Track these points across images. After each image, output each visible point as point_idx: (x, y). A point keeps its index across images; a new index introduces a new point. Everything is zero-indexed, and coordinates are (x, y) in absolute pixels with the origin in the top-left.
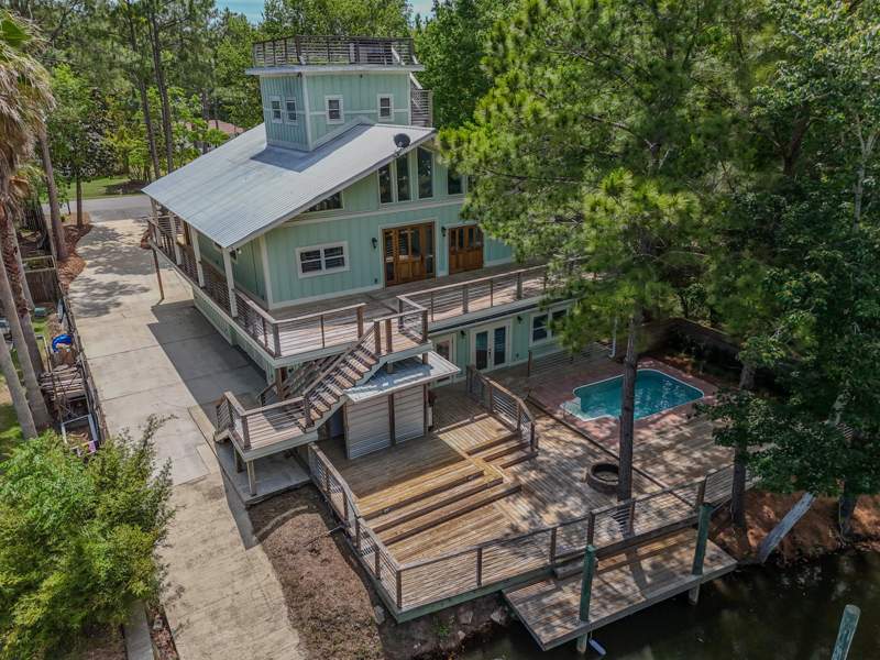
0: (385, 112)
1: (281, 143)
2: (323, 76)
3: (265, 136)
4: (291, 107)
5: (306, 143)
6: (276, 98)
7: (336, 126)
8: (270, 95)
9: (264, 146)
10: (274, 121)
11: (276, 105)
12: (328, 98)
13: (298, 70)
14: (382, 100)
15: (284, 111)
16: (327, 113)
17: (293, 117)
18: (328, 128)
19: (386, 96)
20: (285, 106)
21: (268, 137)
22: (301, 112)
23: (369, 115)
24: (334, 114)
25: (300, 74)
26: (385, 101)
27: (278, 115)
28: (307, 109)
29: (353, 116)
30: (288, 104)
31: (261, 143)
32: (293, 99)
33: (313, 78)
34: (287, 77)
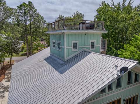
0: (93, 46)
1: (55, 55)
2: (72, 34)
3: (50, 51)
4: (59, 44)
5: (64, 58)
6: (54, 41)
7: (75, 52)
8: (52, 40)
9: (49, 55)
10: (53, 48)
11: (54, 43)
12: (73, 42)
13: (63, 31)
14: (92, 42)
15: (56, 45)
16: (72, 47)
17: (59, 48)
18: (72, 53)
19: (93, 41)
20: (57, 44)
21: (51, 52)
22: (63, 47)
23: (87, 48)
24: (75, 47)
25: (64, 33)
26: (93, 43)
27: (54, 46)
28: (65, 46)
29: (81, 48)
30: (58, 43)
31: (49, 53)
32: (60, 42)
33: (69, 34)
34: (58, 34)
